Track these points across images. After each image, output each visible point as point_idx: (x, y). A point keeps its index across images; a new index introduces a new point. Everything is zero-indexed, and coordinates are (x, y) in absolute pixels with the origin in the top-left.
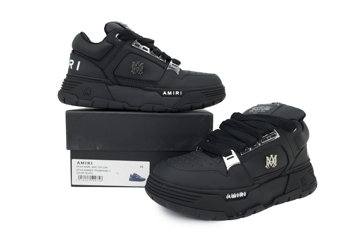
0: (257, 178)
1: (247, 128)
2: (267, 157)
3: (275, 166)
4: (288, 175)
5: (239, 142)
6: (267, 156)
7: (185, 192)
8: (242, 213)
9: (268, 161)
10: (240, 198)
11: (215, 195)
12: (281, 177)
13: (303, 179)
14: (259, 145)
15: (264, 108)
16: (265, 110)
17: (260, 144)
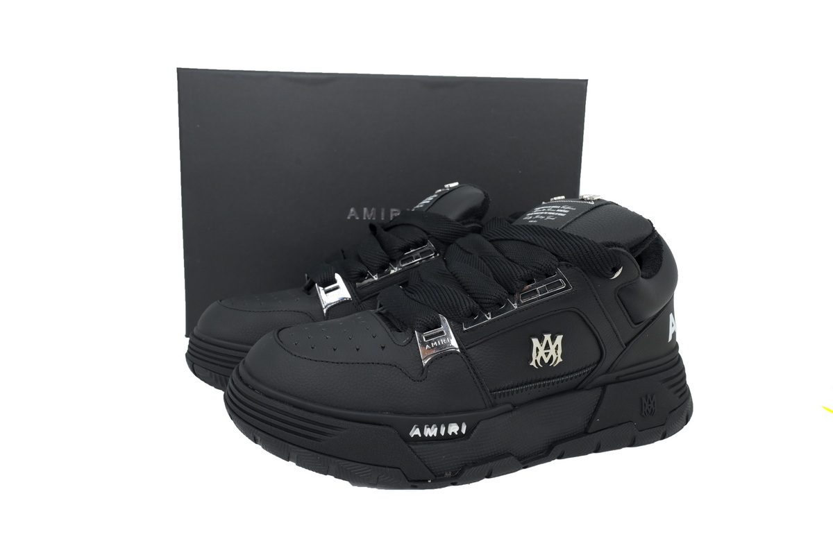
0: (503, 389)
1: (496, 262)
2: (535, 341)
3: (557, 363)
4: (604, 386)
5: (464, 295)
6: (534, 337)
7: (301, 413)
8: (453, 473)
9: (537, 350)
10: (448, 438)
11: (379, 425)
12: (580, 390)
13: (644, 399)
14: (514, 308)
15: (557, 209)
16: (557, 216)
17: (515, 306)
